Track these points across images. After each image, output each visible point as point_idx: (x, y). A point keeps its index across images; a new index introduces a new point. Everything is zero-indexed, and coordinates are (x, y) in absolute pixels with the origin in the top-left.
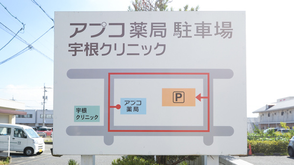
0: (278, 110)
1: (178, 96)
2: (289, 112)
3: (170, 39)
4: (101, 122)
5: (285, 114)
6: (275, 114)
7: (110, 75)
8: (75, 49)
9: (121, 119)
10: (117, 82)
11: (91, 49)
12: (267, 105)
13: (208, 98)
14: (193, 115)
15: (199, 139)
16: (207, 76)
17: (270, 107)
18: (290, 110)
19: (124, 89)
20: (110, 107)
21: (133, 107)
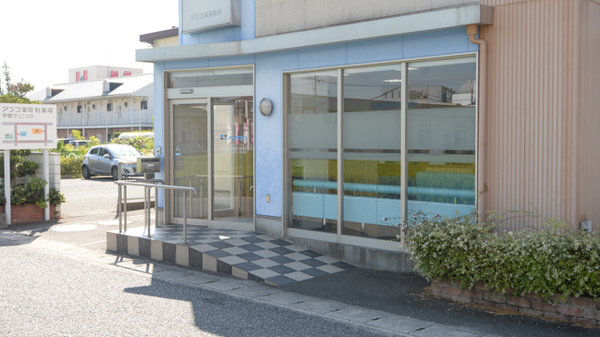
0: (72, 102)
1: (37, 131)
2: (91, 106)
3: (34, 113)
4: (13, 139)
5: (83, 110)
6: (65, 108)
7: (16, 124)
8: (5, 115)
9: (19, 138)
10: (18, 126)
11: (10, 116)
12: (48, 89)
13: (46, 131)
14: (41, 137)
15: (43, 144)
16: (45, 124)
17: (55, 92)
18: (93, 103)
19: (20, 129)
20: (16, 134)
21: (23, 134)
